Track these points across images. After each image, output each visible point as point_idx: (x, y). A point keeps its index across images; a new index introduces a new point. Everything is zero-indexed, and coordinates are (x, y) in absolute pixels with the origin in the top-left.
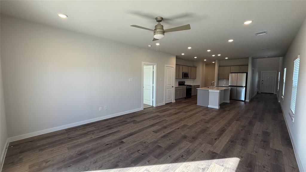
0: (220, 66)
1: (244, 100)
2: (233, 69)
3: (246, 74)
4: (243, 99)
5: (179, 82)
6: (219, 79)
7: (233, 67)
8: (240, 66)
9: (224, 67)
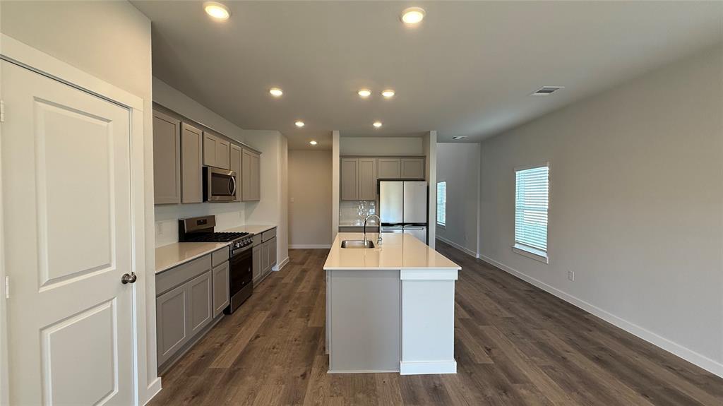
3: (426, 182)
5: (180, 222)
6: (342, 201)
7: (383, 160)
8: (403, 160)
9: (357, 160)
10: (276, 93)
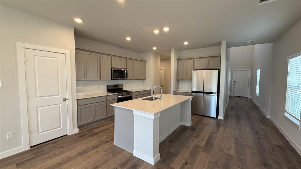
0: (178, 60)
1: (215, 117)
2: (199, 63)
3: (218, 70)
4: (214, 115)
5: (107, 86)
6: (178, 80)
7: (197, 60)
8: (208, 59)
9: (184, 61)
10: (128, 39)
